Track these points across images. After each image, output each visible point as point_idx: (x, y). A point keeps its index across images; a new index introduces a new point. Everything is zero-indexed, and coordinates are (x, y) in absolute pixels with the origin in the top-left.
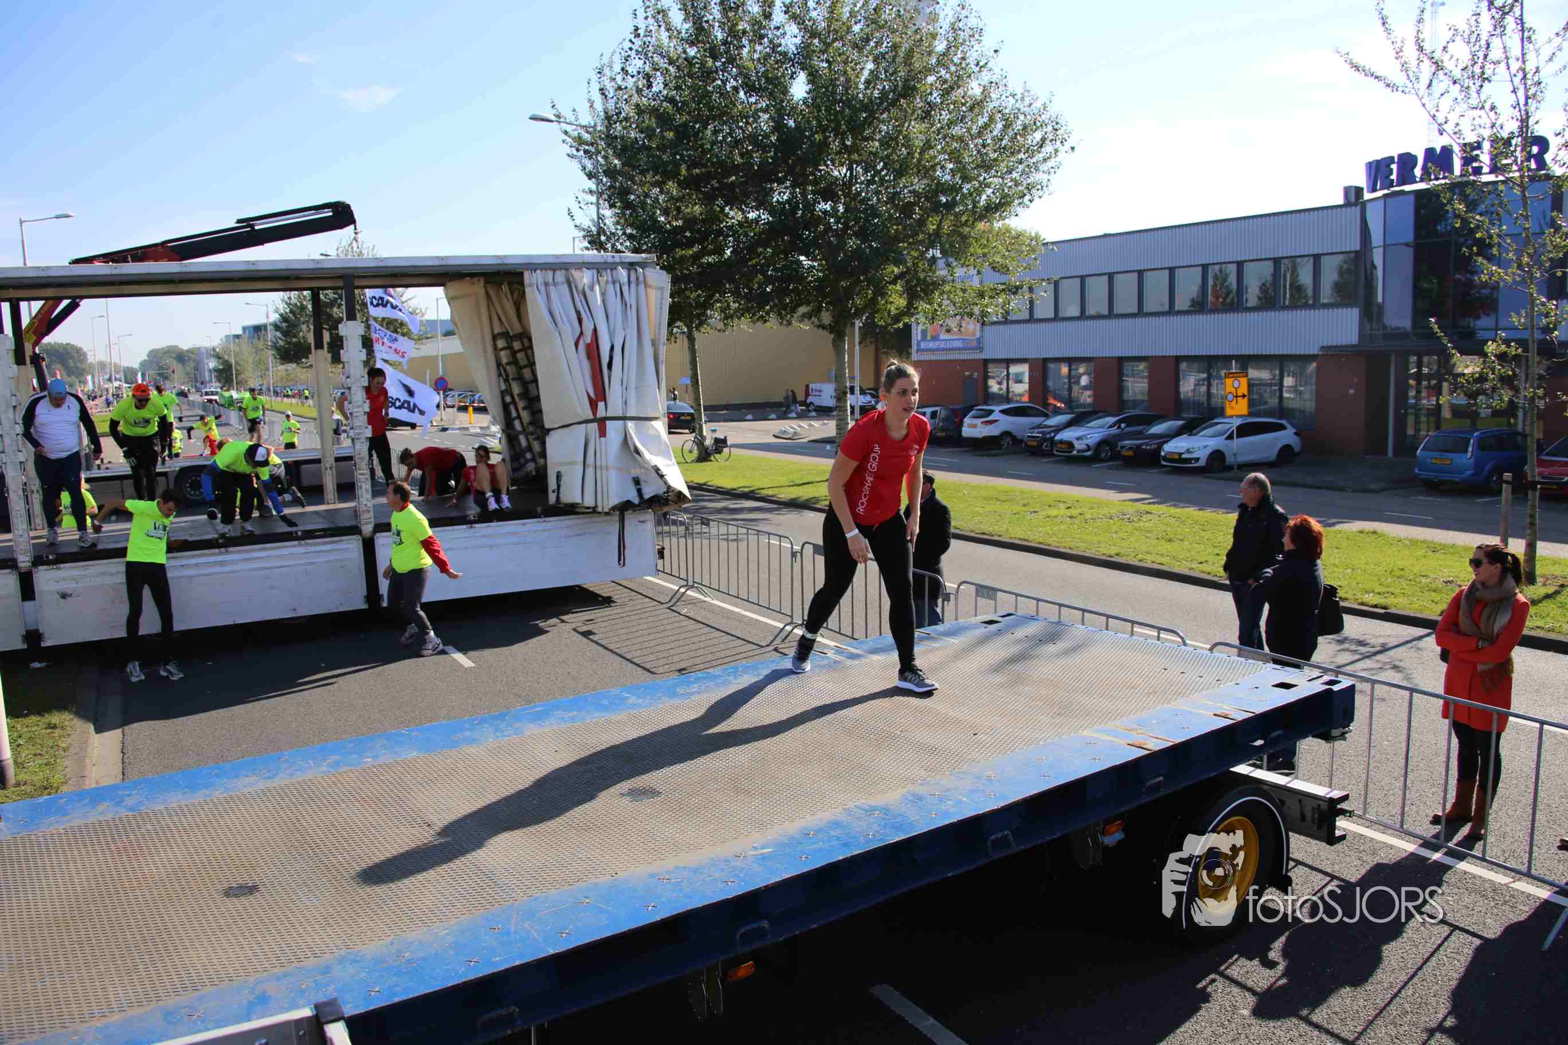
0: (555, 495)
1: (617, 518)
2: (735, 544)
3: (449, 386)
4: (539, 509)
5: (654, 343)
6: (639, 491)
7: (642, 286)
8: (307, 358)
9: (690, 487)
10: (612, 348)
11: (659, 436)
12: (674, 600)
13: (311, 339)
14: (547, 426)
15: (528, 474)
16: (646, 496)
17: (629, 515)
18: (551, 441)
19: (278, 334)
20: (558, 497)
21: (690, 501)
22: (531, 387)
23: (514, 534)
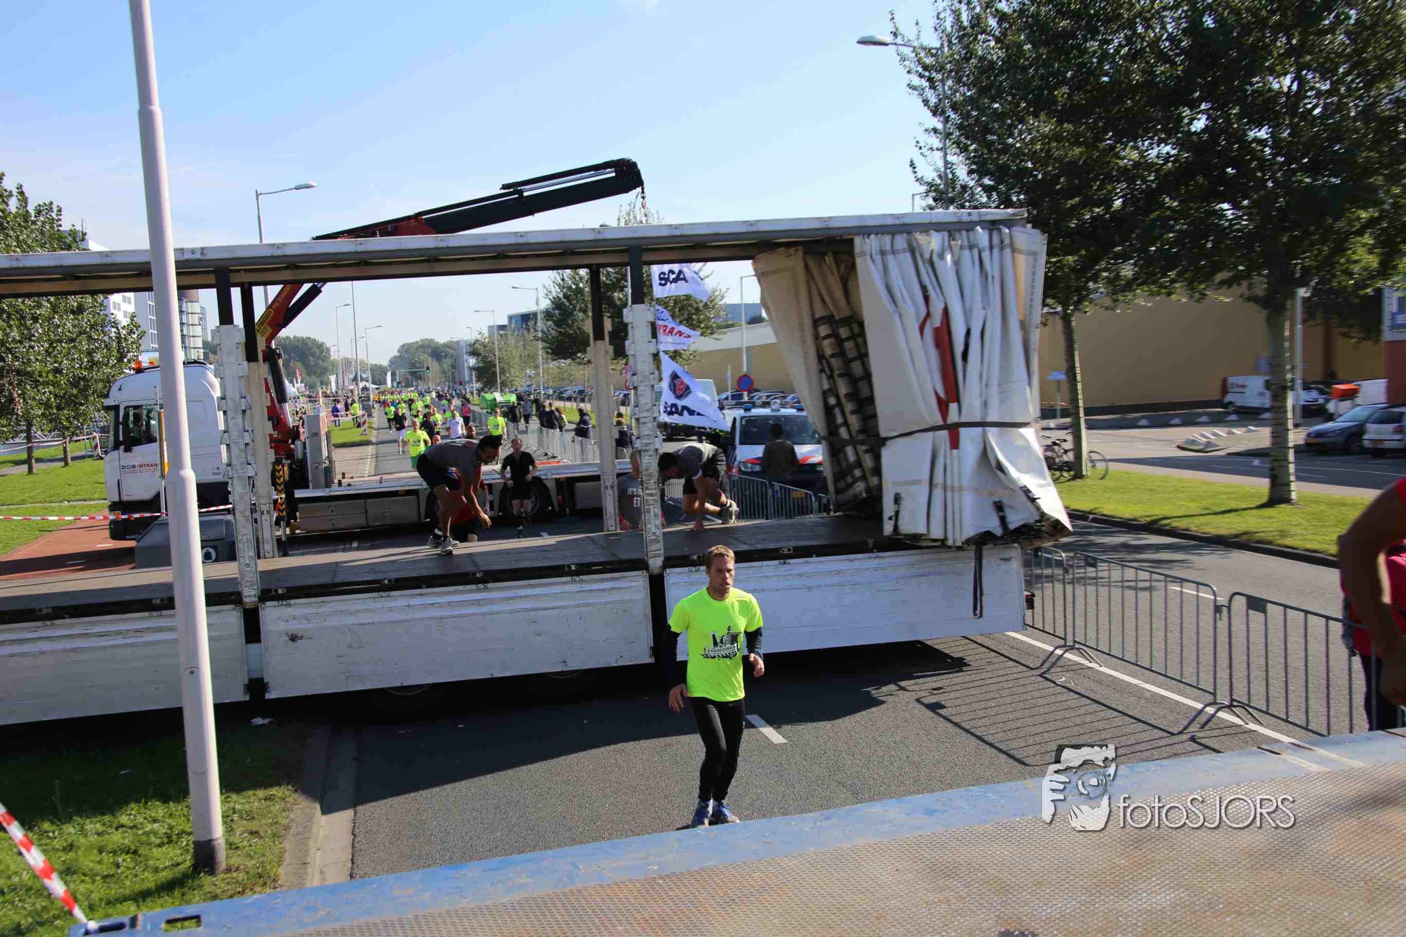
0: (892, 522)
1: (972, 554)
2: (1132, 592)
3: (755, 386)
4: (871, 542)
5: (1024, 326)
6: (1003, 521)
7: (1008, 251)
8: (584, 351)
9: (1073, 515)
10: (968, 333)
11: (1028, 448)
12: (1047, 665)
13: (588, 327)
14: (883, 434)
15: (856, 496)
16: (1012, 526)
17: (987, 551)
18: (888, 455)
19: (550, 323)
20: (896, 527)
21: (1070, 534)
22: (863, 385)
23: (839, 572)
